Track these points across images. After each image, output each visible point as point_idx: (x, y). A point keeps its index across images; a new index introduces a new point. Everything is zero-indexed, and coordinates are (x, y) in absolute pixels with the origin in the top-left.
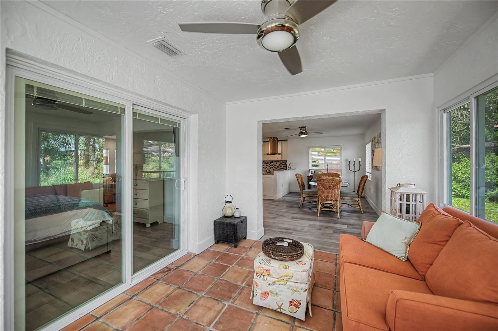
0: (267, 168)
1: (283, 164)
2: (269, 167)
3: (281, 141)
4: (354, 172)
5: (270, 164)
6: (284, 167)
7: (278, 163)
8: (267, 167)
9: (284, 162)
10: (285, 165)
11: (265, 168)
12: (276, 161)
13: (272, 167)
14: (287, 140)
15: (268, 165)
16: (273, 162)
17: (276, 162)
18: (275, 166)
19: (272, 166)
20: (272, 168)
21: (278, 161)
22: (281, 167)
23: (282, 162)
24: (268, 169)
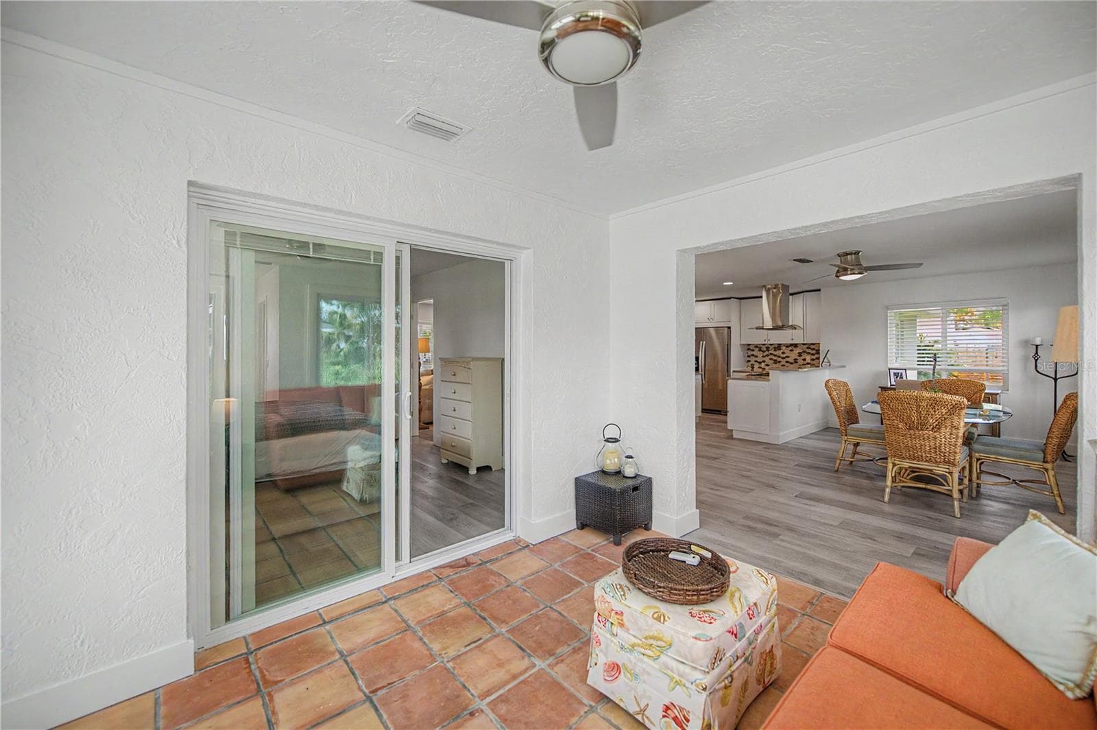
0: (764, 361)
1: (809, 353)
2: (771, 359)
3: (802, 294)
4: (1056, 380)
5: (775, 353)
6: (812, 360)
7: (797, 351)
8: (764, 359)
9: (812, 347)
10: (817, 356)
11: (760, 363)
12: (791, 345)
13: (779, 359)
14: (819, 290)
15: (767, 355)
16: (783, 348)
17: (790, 348)
18: (788, 357)
19: (779, 357)
20: (780, 362)
21: (796, 345)
22: (804, 360)
23: (808, 348)
24: (768, 365)
